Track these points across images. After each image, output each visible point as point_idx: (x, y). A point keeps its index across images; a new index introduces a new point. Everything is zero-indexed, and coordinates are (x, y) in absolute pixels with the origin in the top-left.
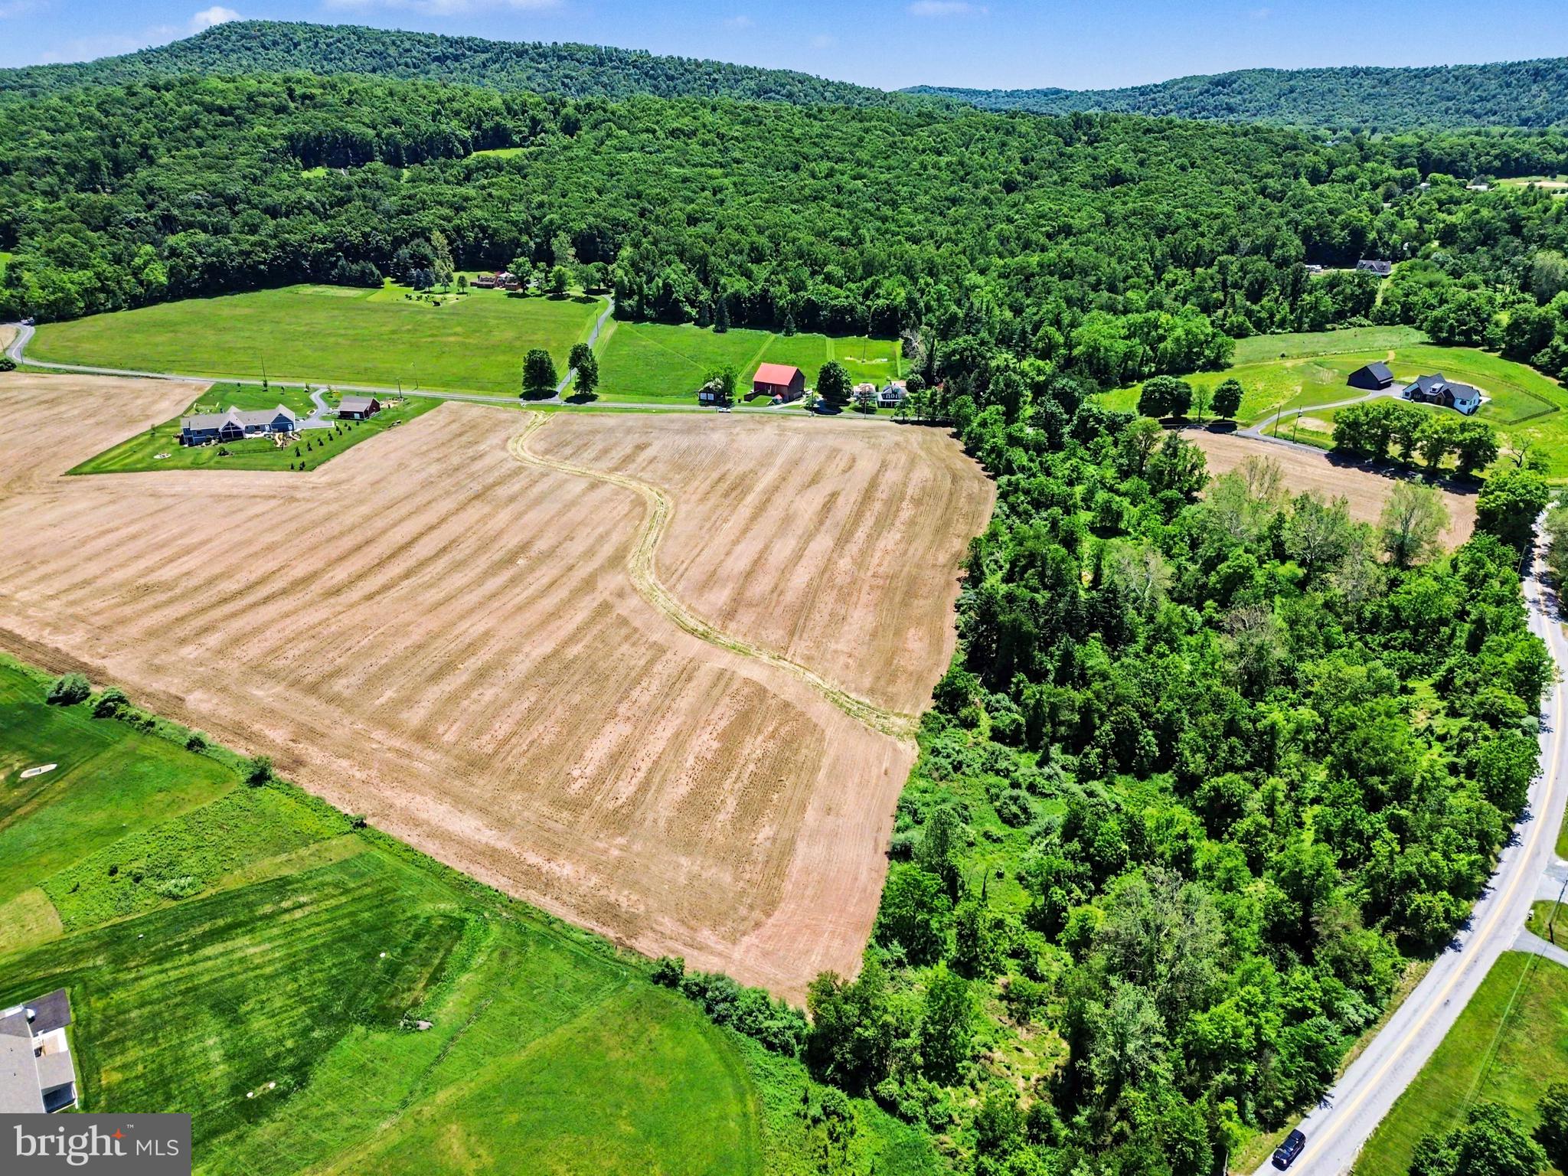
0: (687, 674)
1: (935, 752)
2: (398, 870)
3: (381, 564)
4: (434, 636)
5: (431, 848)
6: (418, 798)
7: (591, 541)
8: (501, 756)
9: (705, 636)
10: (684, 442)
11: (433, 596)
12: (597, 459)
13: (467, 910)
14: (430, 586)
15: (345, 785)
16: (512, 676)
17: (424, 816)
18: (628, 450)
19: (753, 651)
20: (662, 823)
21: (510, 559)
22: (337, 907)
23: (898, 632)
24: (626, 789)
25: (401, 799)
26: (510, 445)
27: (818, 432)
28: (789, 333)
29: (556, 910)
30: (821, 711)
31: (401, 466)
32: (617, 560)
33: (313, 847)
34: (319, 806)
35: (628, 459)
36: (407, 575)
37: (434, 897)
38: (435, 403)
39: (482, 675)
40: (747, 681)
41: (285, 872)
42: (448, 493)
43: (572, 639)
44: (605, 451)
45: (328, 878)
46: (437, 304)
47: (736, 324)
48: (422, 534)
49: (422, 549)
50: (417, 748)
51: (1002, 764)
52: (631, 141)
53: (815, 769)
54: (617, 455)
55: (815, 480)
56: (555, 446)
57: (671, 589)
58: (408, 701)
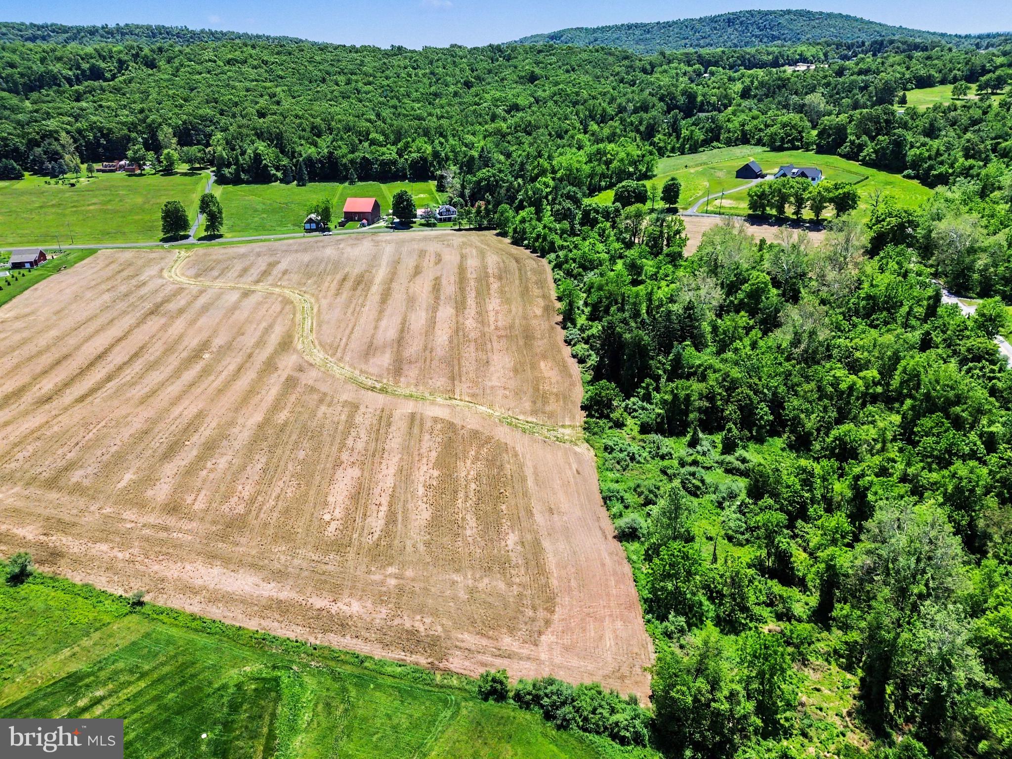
0: (384, 420)
1: (608, 449)
2: (189, 642)
3: (83, 372)
4: (153, 422)
5: (215, 612)
6: (188, 567)
7: (258, 333)
8: (254, 513)
9: (383, 390)
10: (306, 257)
11: (138, 392)
12: (240, 276)
13: (274, 667)
14: (132, 384)
15: (110, 567)
16: (237, 445)
17: (199, 582)
18: (263, 268)
19: (427, 395)
20: (421, 548)
21: (196, 355)
22: (140, 693)
23: (534, 366)
24: (377, 523)
25: (171, 571)
26: (165, 274)
27: (404, 241)
28: (352, 183)
29: (362, 648)
30: (503, 434)
31: (77, 298)
32: (286, 345)
33: (96, 636)
34: (89, 593)
35: (265, 273)
36: (109, 378)
37: (236, 662)
38: (93, 252)
39: (210, 448)
40: (435, 420)
41: (73, 667)
42: (124, 313)
43: (277, 407)
44: (245, 270)
45: (121, 665)
46: (73, 185)
47: (312, 180)
48: (112, 346)
49: (118, 357)
50: (171, 521)
51: (664, 450)
52: (198, 68)
53: (524, 479)
54: (254, 273)
55: (417, 271)
56: (202, 271)
57: (341, 359)
58: (148, 479)
